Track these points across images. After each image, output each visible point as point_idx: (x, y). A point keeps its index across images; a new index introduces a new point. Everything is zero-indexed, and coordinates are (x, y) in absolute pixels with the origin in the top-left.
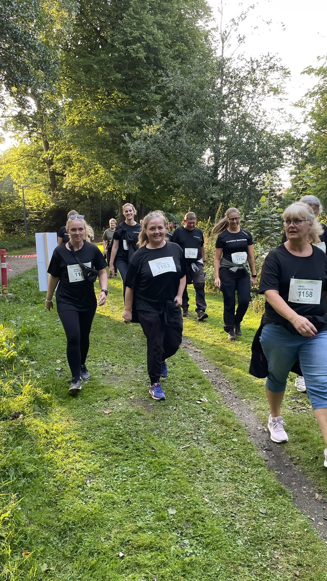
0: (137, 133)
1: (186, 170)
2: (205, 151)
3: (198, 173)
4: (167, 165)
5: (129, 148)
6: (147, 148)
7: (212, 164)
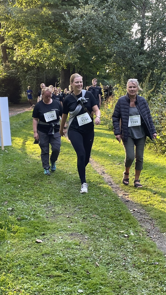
0: (75, 11)
1: (117, 42)
2: (133, 25)
3: (127, 44)
4: (101, 38)
5: (68, 24)
6: (84, 24)
7: (139, 37)
